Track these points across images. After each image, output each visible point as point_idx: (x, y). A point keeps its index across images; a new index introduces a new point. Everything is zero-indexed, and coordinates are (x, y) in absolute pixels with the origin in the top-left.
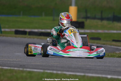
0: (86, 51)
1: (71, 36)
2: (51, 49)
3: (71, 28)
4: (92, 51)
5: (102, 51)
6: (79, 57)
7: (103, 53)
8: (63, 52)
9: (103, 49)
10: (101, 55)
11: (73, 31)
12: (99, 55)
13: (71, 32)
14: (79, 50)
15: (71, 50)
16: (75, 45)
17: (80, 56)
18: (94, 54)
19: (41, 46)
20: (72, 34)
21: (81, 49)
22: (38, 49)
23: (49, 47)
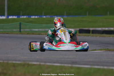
0: (73, 45)
1: (62, 35)
2: (46, 45)
4: (77, 45)
5: (86, 45)
6: (67, 50)
7: (87, 46)
8: (55, 46)
9: (87, 43)
10: (85, 48)
11: (63, 30)
12: (84, 48)
13: (62, 31)
14: (68, 45)
15: (62, 45)
16: (65, 41)
17: (69, 50)
18: (80, 48)
19: (39, 43)
20: (62, 33)
21: (69, 44)
22: (38, 45)
23: (45, 43)
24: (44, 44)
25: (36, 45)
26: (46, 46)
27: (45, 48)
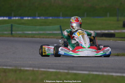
0: (94, 50)
1: (79, 38)
2: (62, 49)
3: (80, 31)
4: (98, 50)
5: (108, 50)
6: (87, 56)
7: (109, 51)
8: (73, 52)
9: (109, 48)
10: (107, 54)
11: (81, 33)
12: (106, 54)
13: (80, 34)
14: (87, 50)
15: (80, 50)
16: (84, 45)
17: (89, 56)
18: (101, 53)
19: (53, 47)
20: (80, 36)
21: (89, 49)
22: (51, 49)
24: (60, 49)
25: (50, 50)
26: (62, 51)
27: (60, 53)
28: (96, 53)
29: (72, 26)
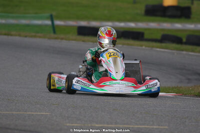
0: (130, 84)
1: (109, 62)
2: (78, 82)
6: (118, 93)
10: (153, 90)
11: (112, 54)
13: (110, 56)
14: (119, 84)
15: (108, 83)
17: (121, 93)
21: (123, 82)
22: (63, 80)
25: (60, 80)
27: (75, 87)
28: (133, 89)
29: (101, 44)
